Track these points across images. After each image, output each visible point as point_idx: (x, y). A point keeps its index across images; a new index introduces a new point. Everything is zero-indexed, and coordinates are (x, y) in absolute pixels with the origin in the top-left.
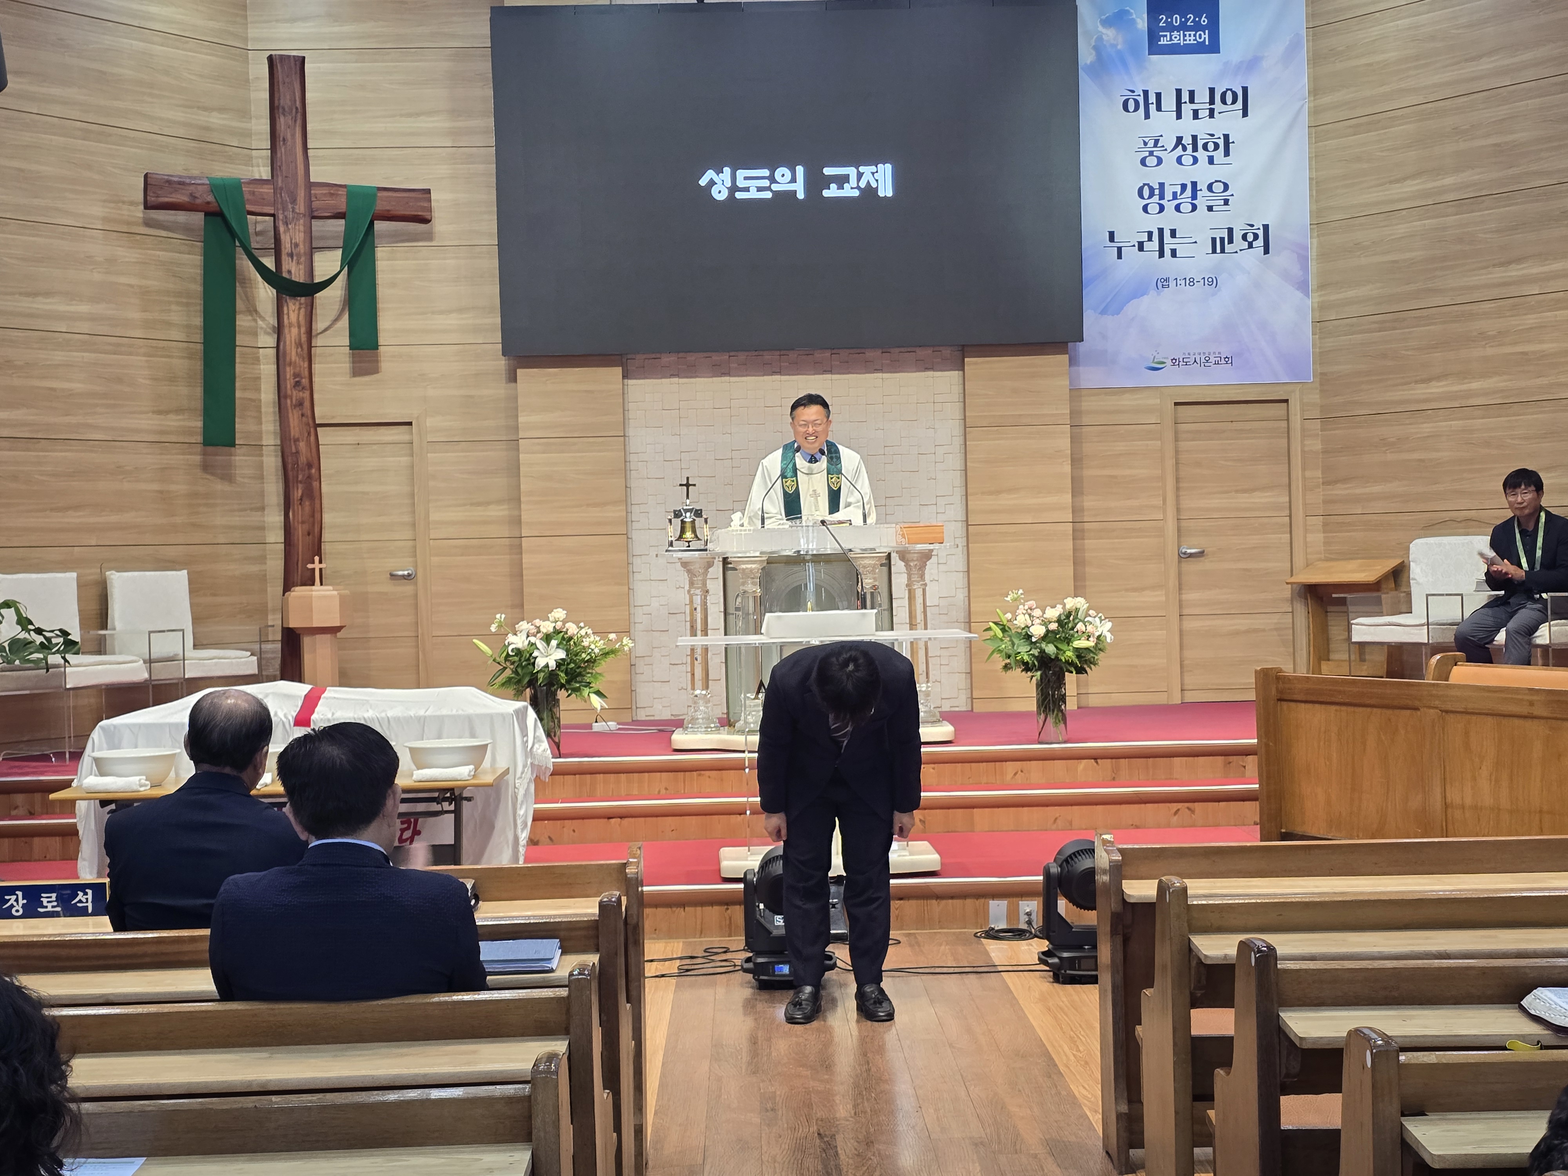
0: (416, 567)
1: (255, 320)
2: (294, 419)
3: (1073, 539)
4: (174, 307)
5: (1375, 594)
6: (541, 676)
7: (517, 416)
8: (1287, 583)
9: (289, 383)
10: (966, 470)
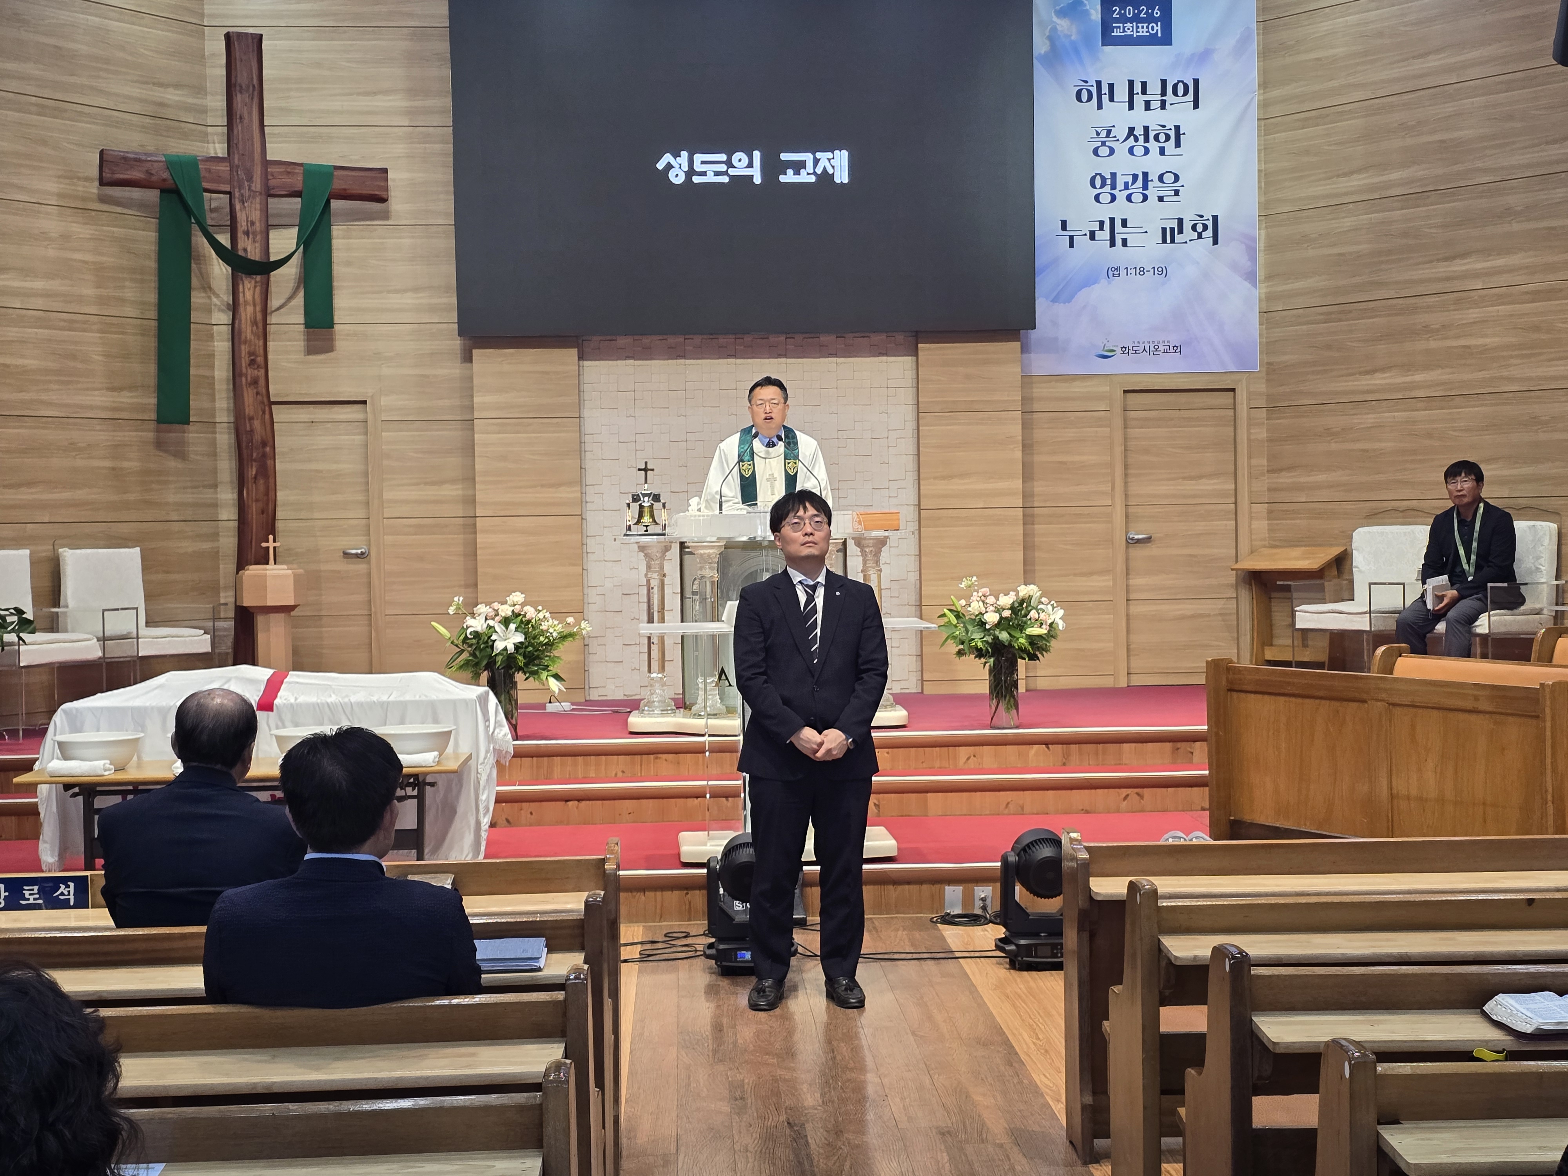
0: (369, 545)
1: (209, 298)
2: (249, 397)
3: (1024, 524)
4: (127, 284)
5: (1318, 582)
6: (499, 658)
7: (472, 396)
8: (1232, 570)
9: (244, 361)
10: (918, 455)
